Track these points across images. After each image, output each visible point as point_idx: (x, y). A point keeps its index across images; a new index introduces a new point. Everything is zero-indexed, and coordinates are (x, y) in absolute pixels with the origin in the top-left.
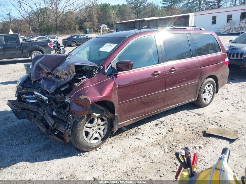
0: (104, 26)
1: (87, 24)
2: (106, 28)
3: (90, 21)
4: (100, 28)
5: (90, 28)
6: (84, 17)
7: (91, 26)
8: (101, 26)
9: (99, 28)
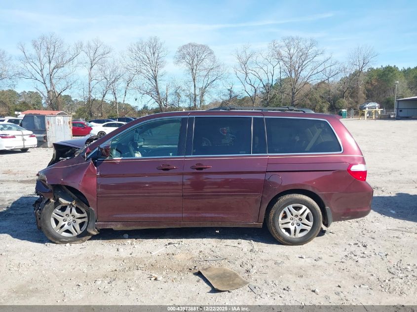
0: (371, 104)
1: (345, 101)
2: (377, 108)
3: (351, 96)
4: (365, 108)
5: (349, 109)
6: (340, 91)
7: (350, 105)
8: (367, 106)
9: (362, 108)
